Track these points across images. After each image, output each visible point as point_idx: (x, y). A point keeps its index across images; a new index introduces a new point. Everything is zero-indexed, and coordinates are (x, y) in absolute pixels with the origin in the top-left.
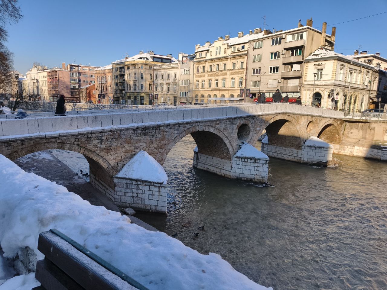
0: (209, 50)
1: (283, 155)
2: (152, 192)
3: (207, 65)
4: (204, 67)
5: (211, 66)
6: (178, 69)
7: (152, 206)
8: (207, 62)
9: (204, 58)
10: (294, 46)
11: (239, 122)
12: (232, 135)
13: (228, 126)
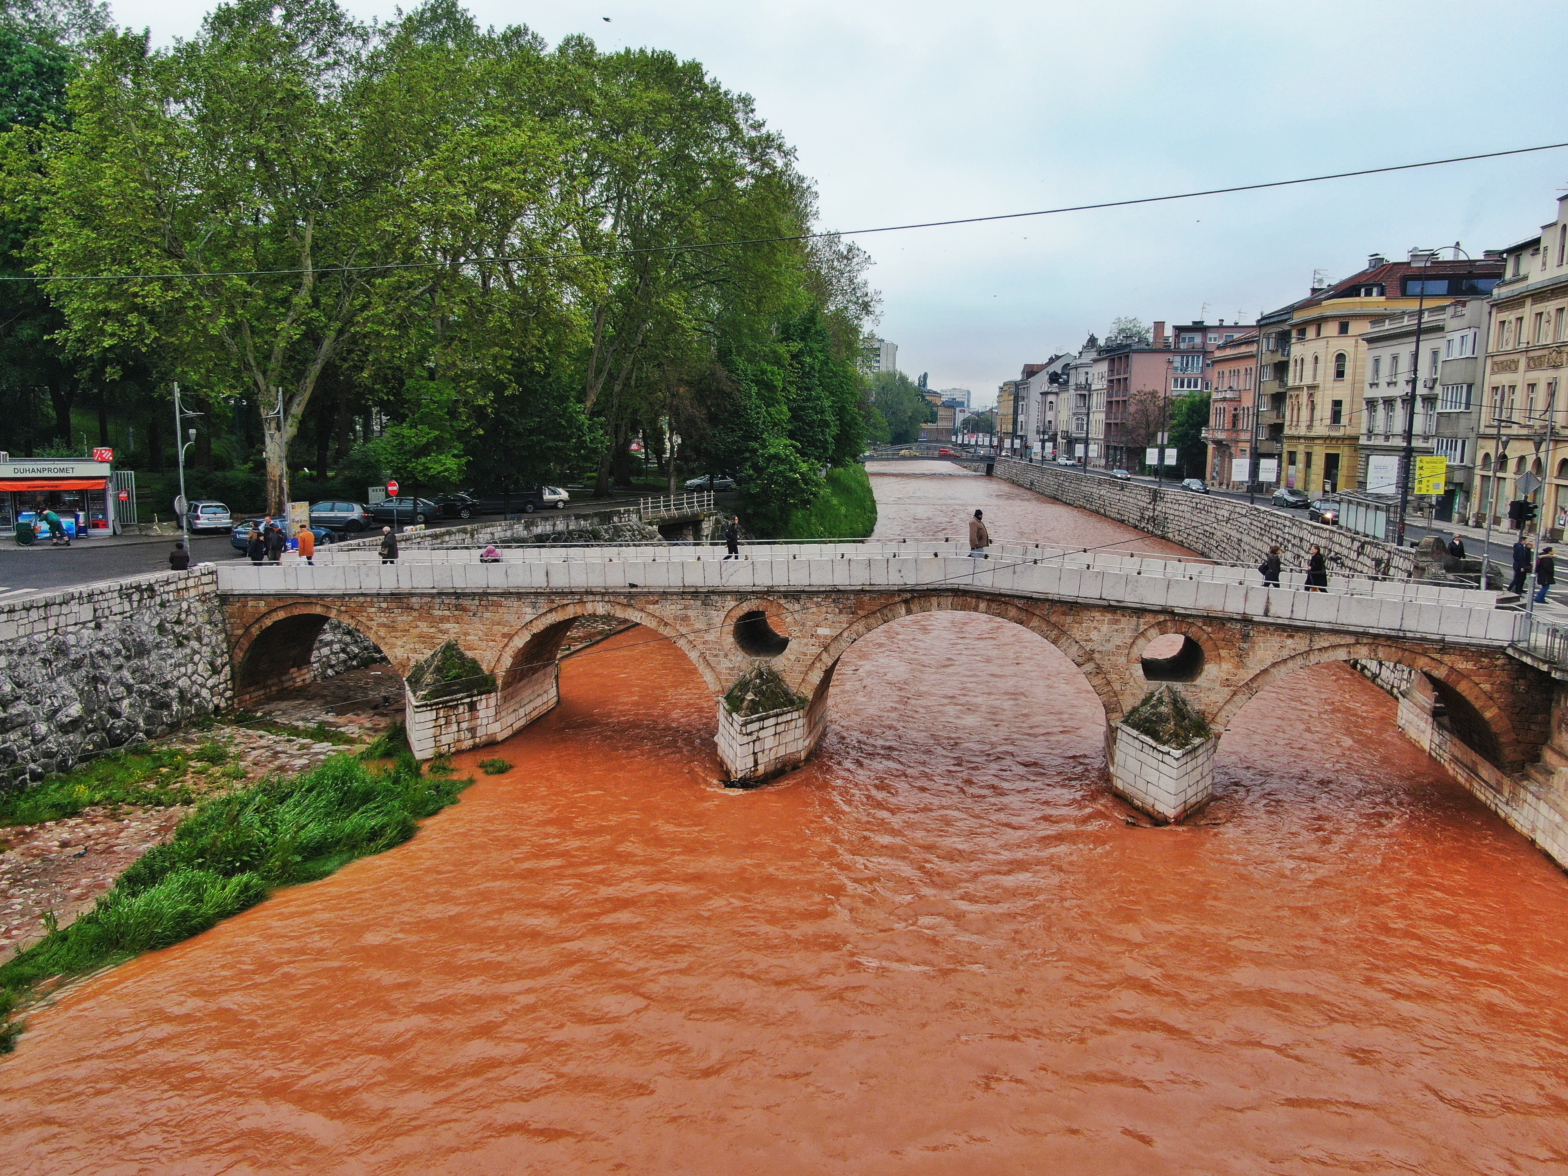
0: (1540, 241)
3: (1529, 314)
4: (1519, 321)
5: (1539, 316)
6: (1440, 334)
8: (1529, 302)
9: (1523, 279)
11: (733, 604)
12: (707, 637)
13: (690, 613)
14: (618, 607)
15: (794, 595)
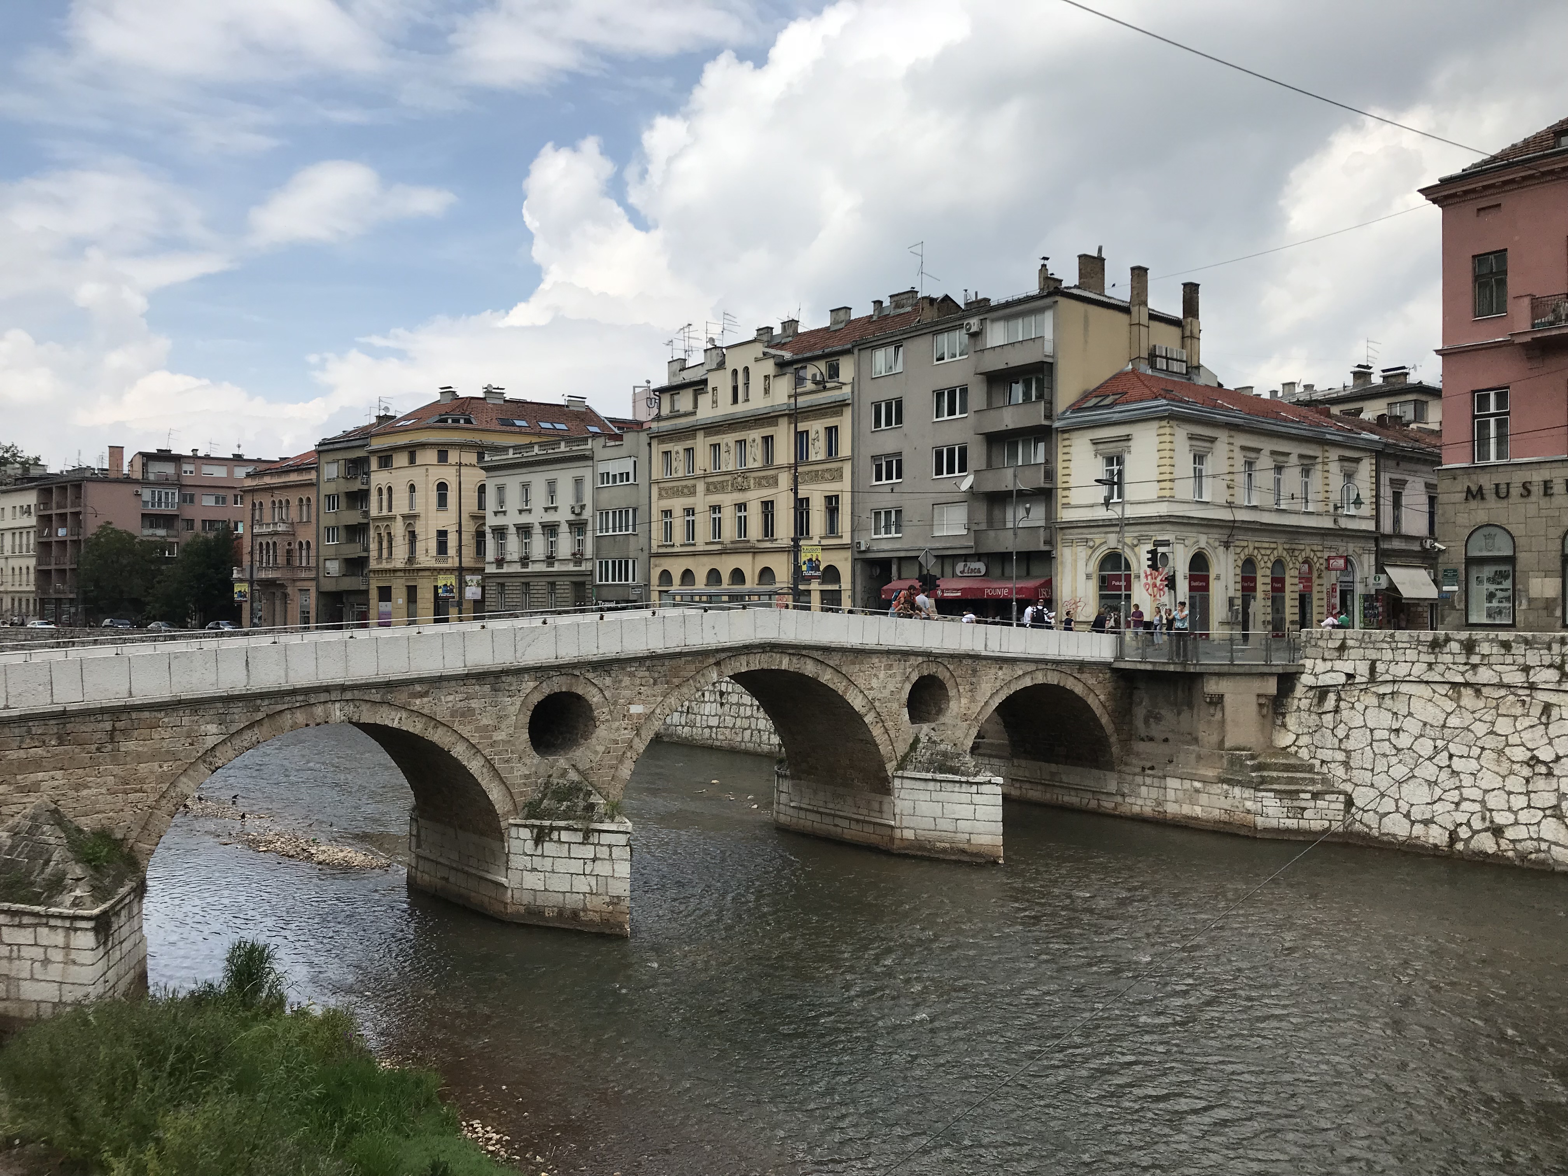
0: (705, 382)
1: (838, 821)
2: (42, 950)
3: (702, 444)
4: (689, 451)
5: (716, 447)
6: (590, 463)
7: (43, 1005)
8: (700, 435)
9: (686, 415)
10: (1011, 365)
11: (532, 684)
12: (499, 736)
13: (474, 704)
14: (365, 707)
15: (604, 666)
